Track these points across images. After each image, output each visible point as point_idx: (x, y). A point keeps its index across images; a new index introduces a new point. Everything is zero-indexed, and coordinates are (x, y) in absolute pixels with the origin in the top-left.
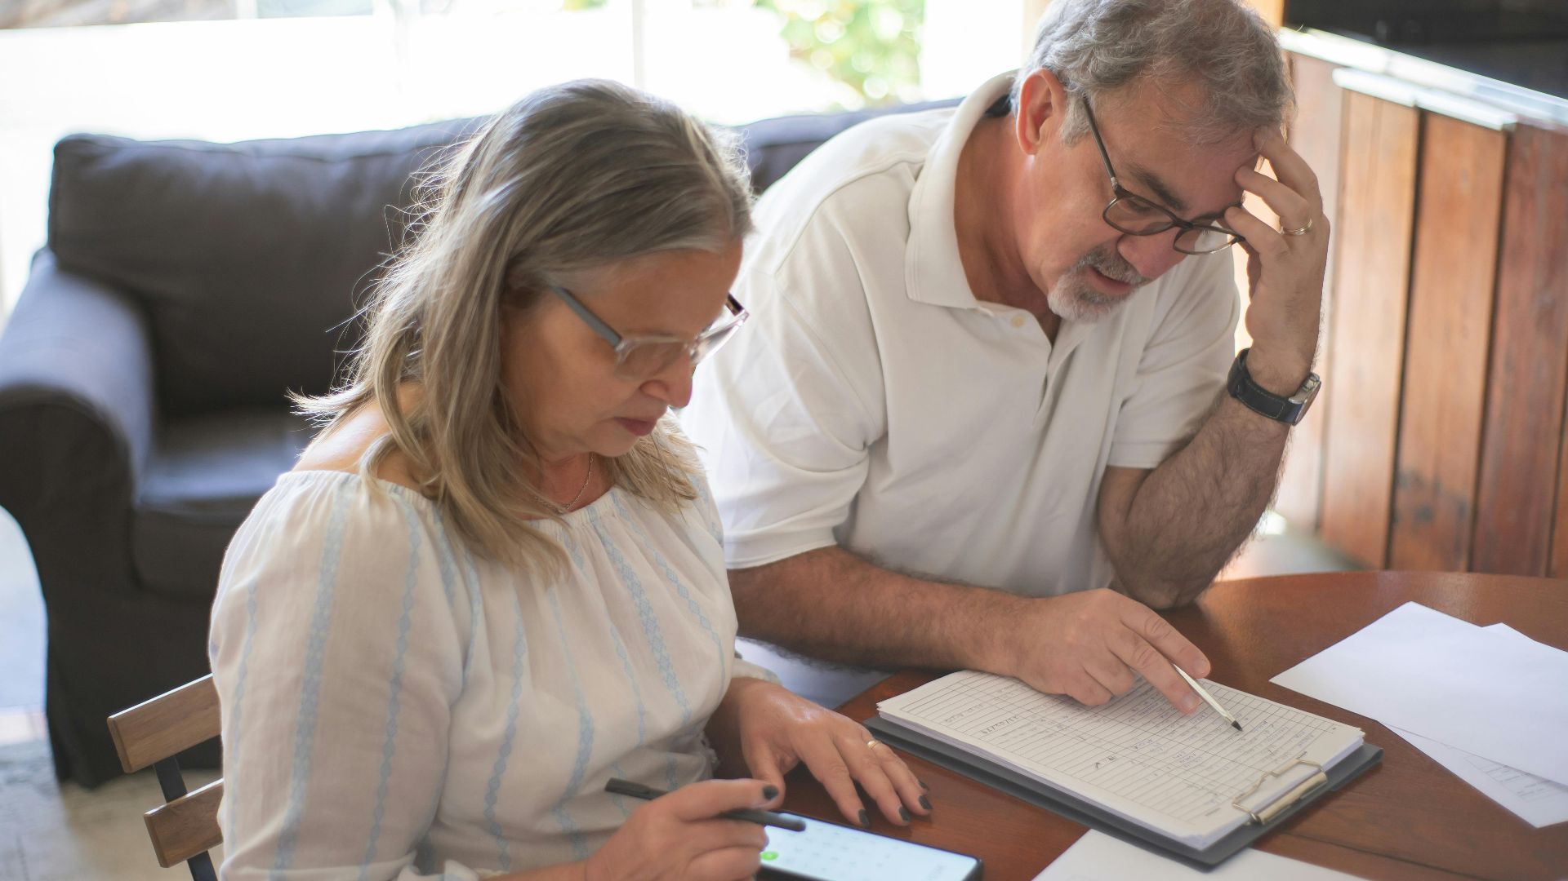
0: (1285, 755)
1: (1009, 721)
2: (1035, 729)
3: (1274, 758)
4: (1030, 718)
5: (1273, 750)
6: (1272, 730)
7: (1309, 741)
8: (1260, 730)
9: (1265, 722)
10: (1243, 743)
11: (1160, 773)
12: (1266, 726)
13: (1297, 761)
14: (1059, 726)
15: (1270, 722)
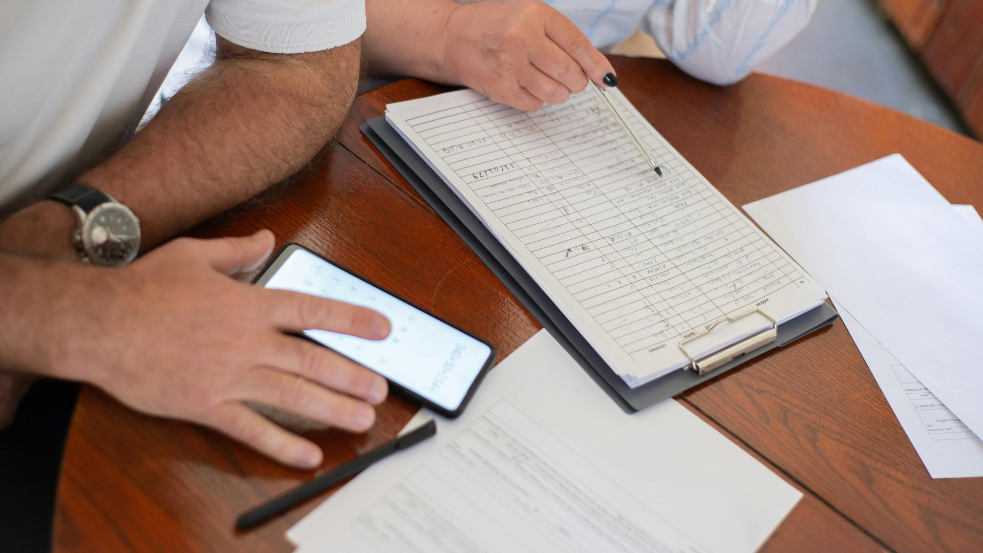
0: (747, 296)
1: (504, 168)
2: (525, 185)
3: (737, 296)
4: (526, 170)
5: (738, 286)
6: (745, 261)
7: (775, 288)
8: (735, 257)
9: (742, 250)
10: (713, 266)
11: (624, 281)
12: (742, 254)
13: (756, 308)
14: (550, 187)
15: (747, 250)
